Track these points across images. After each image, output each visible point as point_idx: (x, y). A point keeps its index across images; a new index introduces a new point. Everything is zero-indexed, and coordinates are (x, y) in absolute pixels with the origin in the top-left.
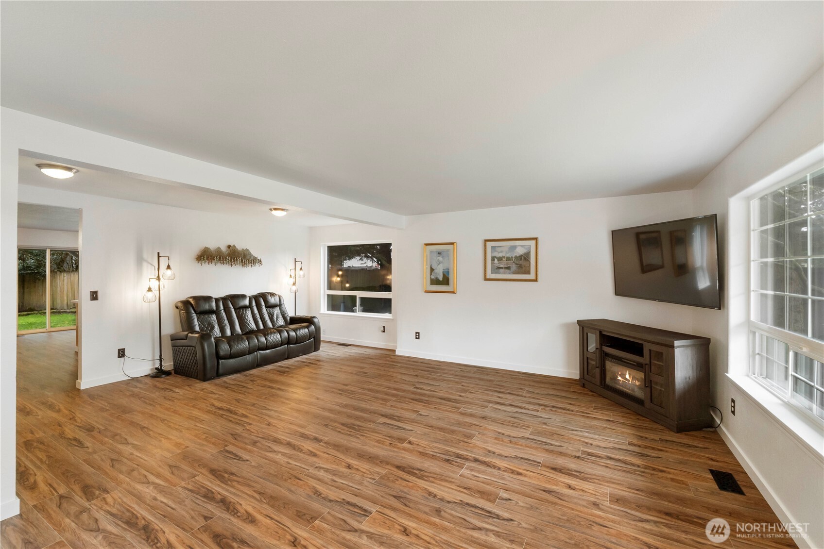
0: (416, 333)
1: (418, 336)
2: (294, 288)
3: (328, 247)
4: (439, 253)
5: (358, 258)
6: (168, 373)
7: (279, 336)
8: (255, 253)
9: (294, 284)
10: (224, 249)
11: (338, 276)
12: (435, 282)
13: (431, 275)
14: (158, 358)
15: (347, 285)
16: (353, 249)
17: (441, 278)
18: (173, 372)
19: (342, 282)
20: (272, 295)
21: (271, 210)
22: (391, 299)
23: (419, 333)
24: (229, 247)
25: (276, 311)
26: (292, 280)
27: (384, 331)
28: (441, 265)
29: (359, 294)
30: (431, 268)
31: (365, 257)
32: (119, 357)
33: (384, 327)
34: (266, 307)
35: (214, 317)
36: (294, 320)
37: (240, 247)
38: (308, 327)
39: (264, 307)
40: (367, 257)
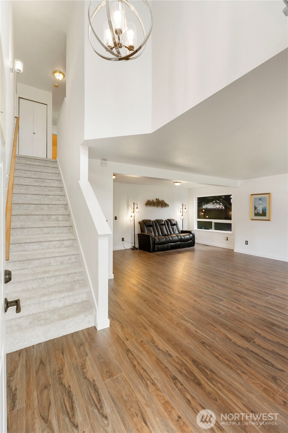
0: (246, 241)
1: (247, 243)
2: (182, 217)
3: (198, 198)
4: (260, 199)
5: (212, 203)
6: (137, 249)
7: (177, 238)
8: (166, 202)
9: (182, 215)
10: (155, 200)
11: (203, 212)
12: (257, 214)
13: (255, 211)
14: (134, 242)
15: (207, 217)
16: (209, 198)
17: (261, 213)
18: (138, 249)
19: (204, 215)
20: (173, 220)
21: (174, 183)
22: (231, 224)
23: (247, 241)
24: (157, 199)
25: (175, 227)
26: (181, 214)
27: (227, 240)
28: (261, 205)
29: (214, 221)
30: (255, 207)
31: (215, 202)
32: (122, 241)
33: (227, 238)
34: (171, 225)
35: (152, 228)
36: (183, 232)
37: (160, 199)
38: (189, 235)
39: (170, 225)
40: (217, 203)
